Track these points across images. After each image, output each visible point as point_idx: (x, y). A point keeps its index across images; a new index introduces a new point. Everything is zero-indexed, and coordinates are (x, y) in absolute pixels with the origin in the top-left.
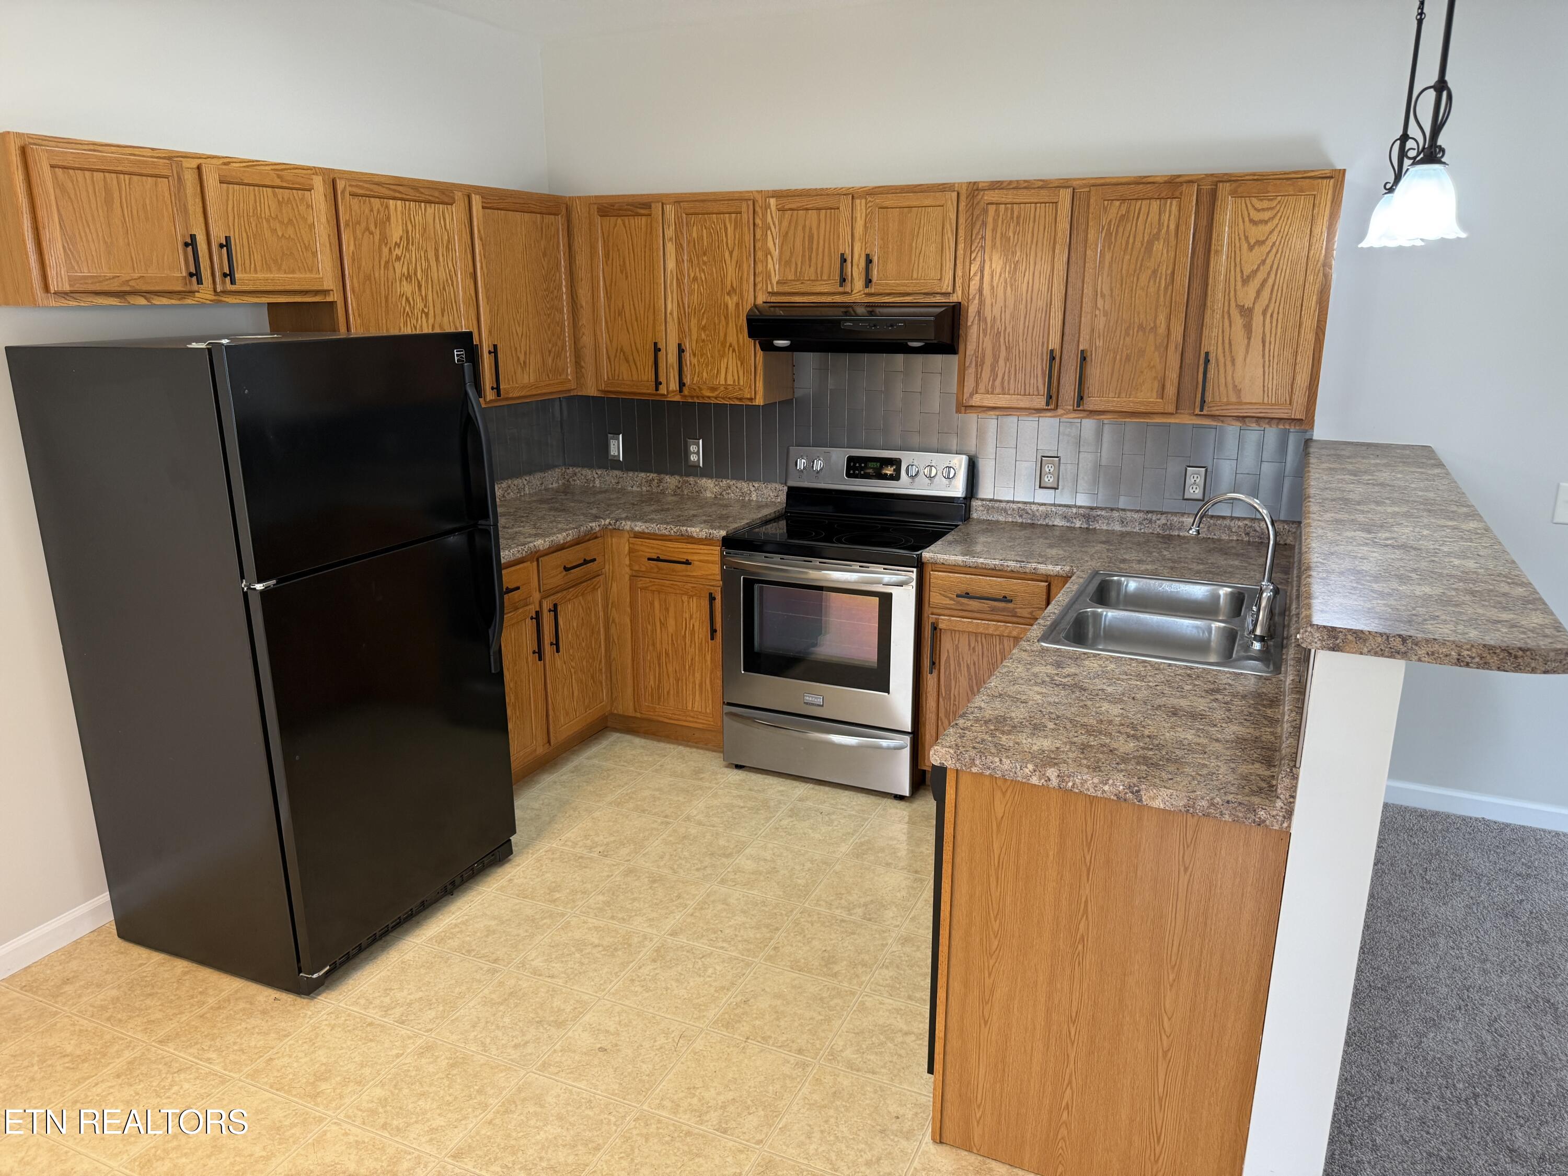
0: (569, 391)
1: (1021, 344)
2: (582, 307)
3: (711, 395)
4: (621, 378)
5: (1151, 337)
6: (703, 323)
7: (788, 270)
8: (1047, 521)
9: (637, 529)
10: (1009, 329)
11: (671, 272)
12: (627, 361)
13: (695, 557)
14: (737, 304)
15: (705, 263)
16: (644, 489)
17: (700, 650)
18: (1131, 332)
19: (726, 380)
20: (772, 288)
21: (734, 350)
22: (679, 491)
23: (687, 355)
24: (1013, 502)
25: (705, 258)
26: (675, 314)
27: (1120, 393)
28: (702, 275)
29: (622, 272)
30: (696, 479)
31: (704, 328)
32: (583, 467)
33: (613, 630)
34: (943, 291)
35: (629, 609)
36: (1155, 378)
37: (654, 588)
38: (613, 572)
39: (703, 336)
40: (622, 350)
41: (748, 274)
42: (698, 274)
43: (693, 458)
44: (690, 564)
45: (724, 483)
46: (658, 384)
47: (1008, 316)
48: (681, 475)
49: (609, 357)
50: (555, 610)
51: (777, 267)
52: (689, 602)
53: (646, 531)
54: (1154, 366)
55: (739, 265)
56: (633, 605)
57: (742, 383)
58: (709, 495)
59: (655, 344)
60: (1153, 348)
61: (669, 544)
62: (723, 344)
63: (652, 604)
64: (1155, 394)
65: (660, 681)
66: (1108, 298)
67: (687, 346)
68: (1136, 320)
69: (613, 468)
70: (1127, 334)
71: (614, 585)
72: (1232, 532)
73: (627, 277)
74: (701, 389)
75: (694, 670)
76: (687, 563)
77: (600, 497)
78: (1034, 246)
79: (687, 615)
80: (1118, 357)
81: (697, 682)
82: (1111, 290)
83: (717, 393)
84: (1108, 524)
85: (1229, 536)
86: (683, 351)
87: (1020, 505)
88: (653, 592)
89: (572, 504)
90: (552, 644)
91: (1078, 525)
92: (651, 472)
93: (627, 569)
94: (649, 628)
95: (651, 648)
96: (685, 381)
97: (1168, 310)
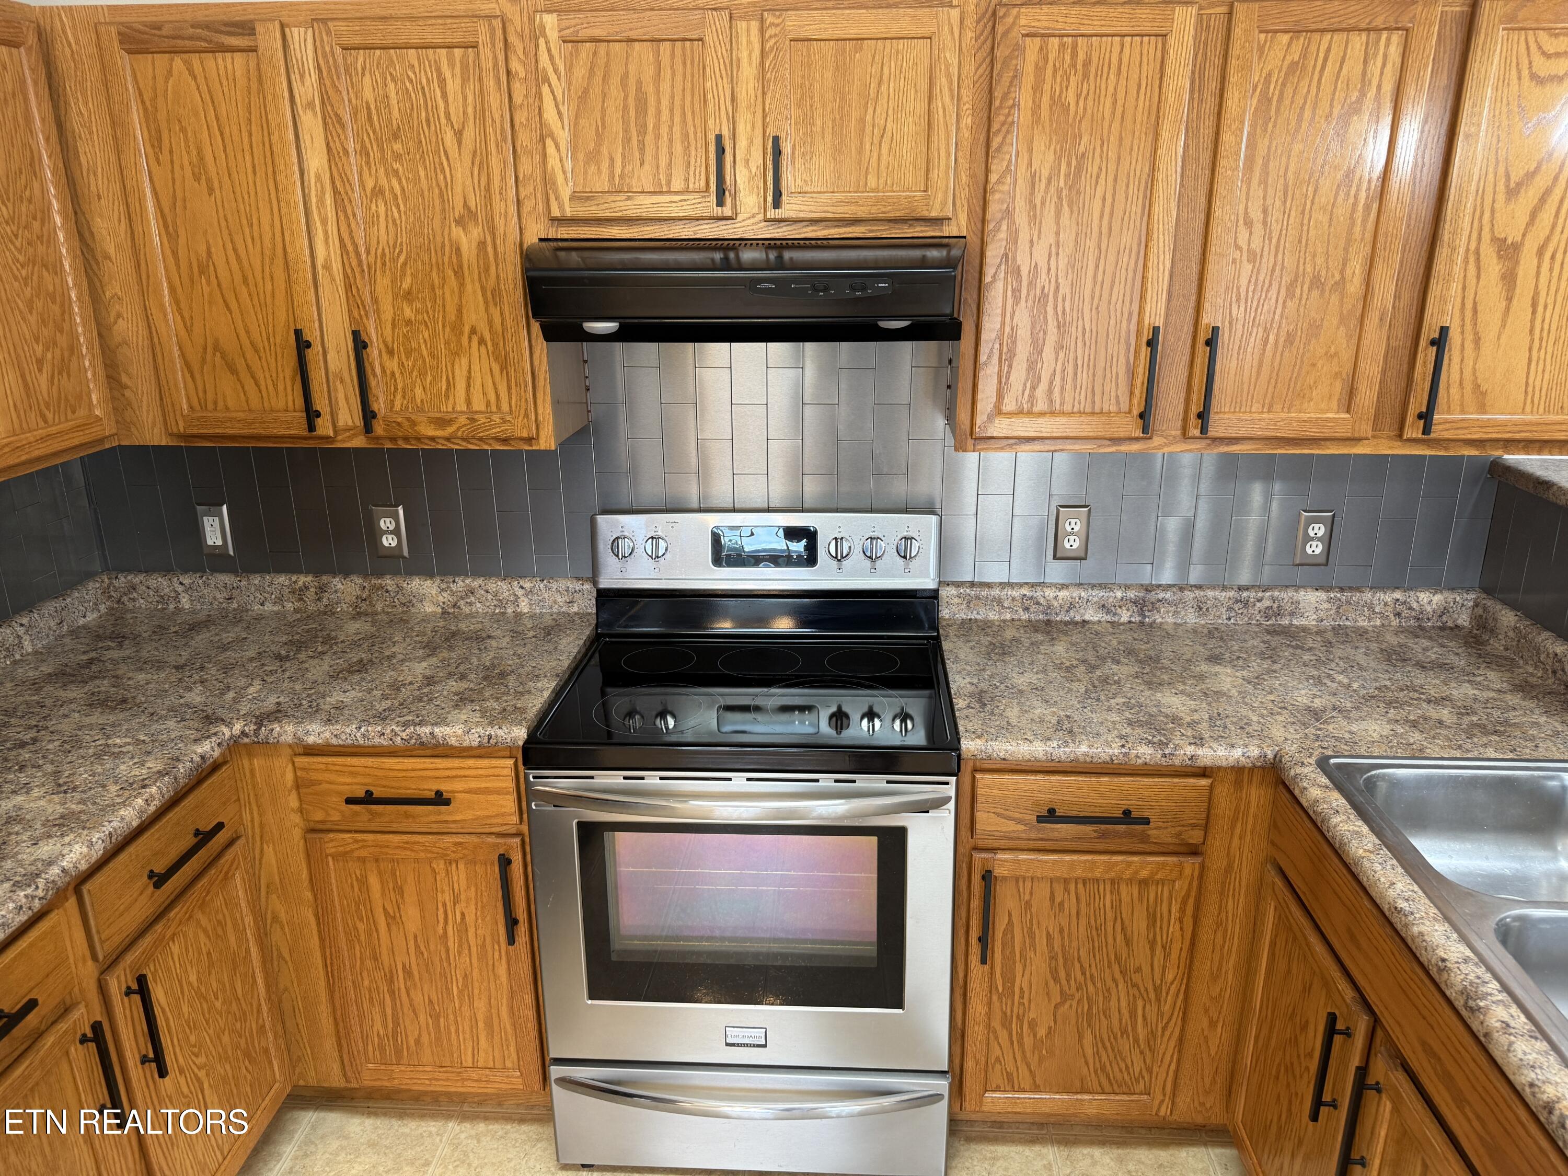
0: (101, 441)
1: (1087, 317)
2: (107, 257)
3: (439, 433)
4: (221, 405)
5: (1335, 299)
6: (405, 286)
7: (592, 169)
8: (1072, 613)
9: (311, 740)
10: (1065, 289)
11: (318, 177)
12: (234, 371)
13: (458, 785)
14: (482, 244)
15: (398, 157)
16: (289, 606)
17: (483, 956)
18: (1298, 292)
19: (469, 402)
20: (561, 207)
21: (482, 341)
22: (364, 606)
23: (374, 353)
24: (1010, 585)
25: (397, 146)
26: (336, 267)
27: (1271, 405)
28: (394, 182)
29: (197, 179)
30: (399, 580)
31: (408, 296)
32: (148, 571)
33: (277, 936)
34: (934, 214)
35: (308, 895)
36: (1337, 375)
37: (364, 853)
38: (262, 826)
39: (408, 312)
40: (216, 348)
41: (503, 179)
42: (383, 181)
43: (389, 541)
44: (447, 802)
45: (461, 584)
46: (312, 415)
47: (1063, 264)
48: (365, 576)
49: (187, 365)
50: (142, 988)
51: (568, 164)
52: (447, 872)
53: (334, 741)
54: (1336, 354)
55: (480, 160)
56: (317, 883)
57: (505, 407)
58: (429, 608)
59: (298, 333)
60: (1335, 322)
61: (390, 762)
62: (457, 328)
63: (363, 882)
64: (1334, 405)
65: (396, 1024)
66: (1258, 228)
67: (372, 334)
68: (1309, 269)
69: (215, 570)
70: (1290, 294)
71: (269, 851)
72: (1374, 612)
73: (211, 190)
74: (413, 423)
75: (471, 998)
76: (440, 799)
77: (200, 640)
78: (1116, 125)
79: (447, 897)
80: (1272, 338)
81: (480, 1017)
82: (1265, 211)
83: (450, 430)
84: (1176, 613)
85: (1370, 620)
86: (365, 346)
87: (1025, 591)
88: (363, 860)
89: (141, 677)
90: (144, 1060)
91: (1125, 619)
92: (299, 572)
93: (296, 818)
94: (361, 927)
95: (369, 963)
96: (375, 407)
97: (1368, 248)
